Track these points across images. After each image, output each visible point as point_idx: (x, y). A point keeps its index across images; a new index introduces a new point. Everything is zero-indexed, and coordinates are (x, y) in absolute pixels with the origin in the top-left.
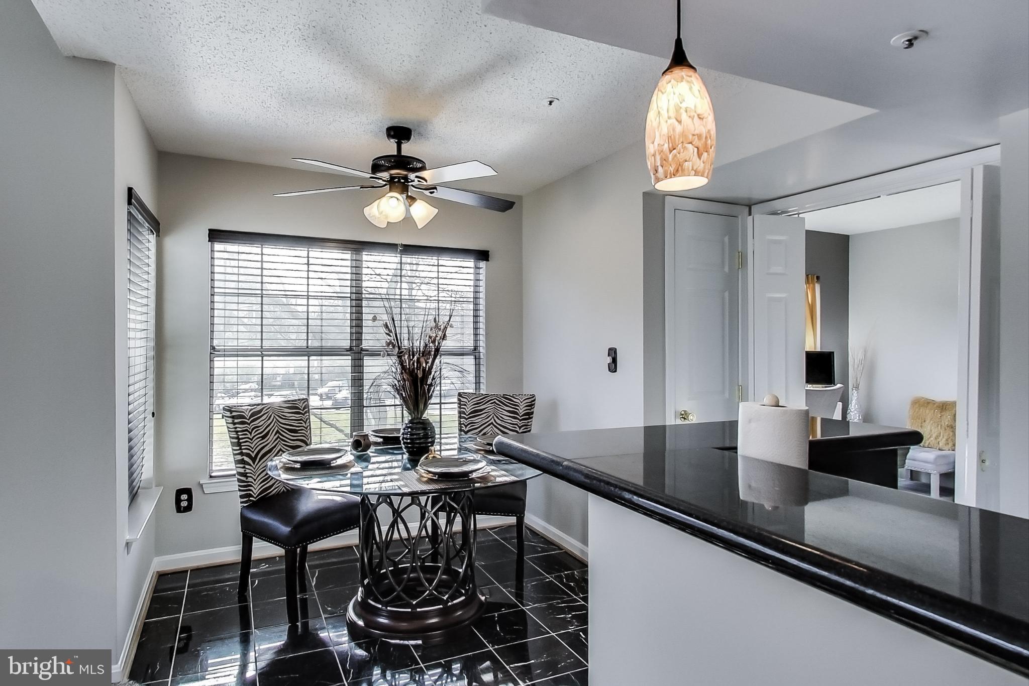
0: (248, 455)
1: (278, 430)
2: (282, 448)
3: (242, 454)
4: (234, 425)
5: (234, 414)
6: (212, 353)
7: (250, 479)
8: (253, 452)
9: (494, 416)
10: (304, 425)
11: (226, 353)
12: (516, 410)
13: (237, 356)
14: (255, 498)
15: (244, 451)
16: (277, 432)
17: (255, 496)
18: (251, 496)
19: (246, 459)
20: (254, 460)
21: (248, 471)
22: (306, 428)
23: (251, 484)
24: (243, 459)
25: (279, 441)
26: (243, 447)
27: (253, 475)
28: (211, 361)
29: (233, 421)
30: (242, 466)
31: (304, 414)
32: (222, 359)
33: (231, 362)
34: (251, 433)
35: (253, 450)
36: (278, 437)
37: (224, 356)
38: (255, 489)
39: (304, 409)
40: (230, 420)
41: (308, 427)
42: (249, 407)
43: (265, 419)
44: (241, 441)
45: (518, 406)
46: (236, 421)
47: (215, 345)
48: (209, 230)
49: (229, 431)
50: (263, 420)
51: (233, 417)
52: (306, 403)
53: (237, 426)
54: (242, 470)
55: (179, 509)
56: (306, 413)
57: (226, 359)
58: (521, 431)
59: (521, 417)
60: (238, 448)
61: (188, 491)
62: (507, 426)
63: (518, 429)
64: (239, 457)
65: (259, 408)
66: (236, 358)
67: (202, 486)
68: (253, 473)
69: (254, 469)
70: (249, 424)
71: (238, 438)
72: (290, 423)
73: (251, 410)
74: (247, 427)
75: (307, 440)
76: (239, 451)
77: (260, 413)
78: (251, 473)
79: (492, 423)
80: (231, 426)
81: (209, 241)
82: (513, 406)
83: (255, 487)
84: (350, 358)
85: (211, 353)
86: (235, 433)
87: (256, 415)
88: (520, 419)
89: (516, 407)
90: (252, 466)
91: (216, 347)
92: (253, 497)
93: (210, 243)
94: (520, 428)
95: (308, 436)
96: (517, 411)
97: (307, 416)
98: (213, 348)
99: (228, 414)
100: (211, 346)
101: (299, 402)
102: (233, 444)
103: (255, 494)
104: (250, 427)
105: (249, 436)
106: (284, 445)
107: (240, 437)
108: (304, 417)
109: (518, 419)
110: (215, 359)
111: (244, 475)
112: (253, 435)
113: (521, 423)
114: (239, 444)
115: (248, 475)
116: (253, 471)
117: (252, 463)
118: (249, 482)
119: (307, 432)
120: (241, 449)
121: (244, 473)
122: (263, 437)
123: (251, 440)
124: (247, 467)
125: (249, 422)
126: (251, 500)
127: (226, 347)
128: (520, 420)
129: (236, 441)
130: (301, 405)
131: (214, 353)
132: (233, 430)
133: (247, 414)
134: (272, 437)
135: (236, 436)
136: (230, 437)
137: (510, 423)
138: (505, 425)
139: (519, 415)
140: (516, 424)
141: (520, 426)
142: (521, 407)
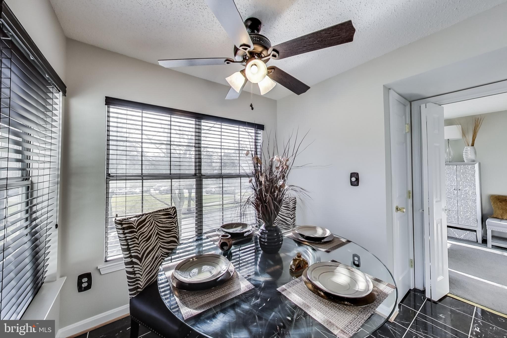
0: (136, 257)
1: (157, 232)
2: (161, 245)
3: (131, 257)
4: (124, 235)
5: (124, 226)
6: (108, 178)
7: (138, 275)
8: (140, 254)
10: (174, 225)
11: (117, 178)
12: (288, 206)
13: (126, 180)
14: (142, 289)
15: (133, 254)
16: (158, 233)
17: (142, 287)
18: (138, 288)
19: (135, 260)
20: (140, 260)
21: (136, 269)
22: (176, 227)
23: (138, 278)
24: (132, 261)
25: (159, 240)
26: (132, 252)
27: (140, 271)
28: (107, 183)
29: (124, 232)
30: (131, 266)
31: (174, 218)
32: (115, 182)
33: (121, 184)
34: (138, 239)
35: (140, 253)
36: (158, 237)
37: (117, 180)
38: (142, 282)
39: (174, 214)
40: (121, 231)
41: (177, 226)
42: (136, 219)
43: (148, 226)
44: (130, 247)
46: (126, 231)
47: (110, 173)
48: (106, 97)
49: (120, 240)
50: (147, 227)
51: (123, 229)
52: (175, 210)
53: (127, 235)
54: (131, 270)
55: (81, 289)
56: (175, 217)
57: (118, 181)
58: (292, 217)
59: (291, 209)
60: (128, 253)
61: (88, 276)
62: (284, 215)
63: (290, 216)
64: (129, 260)
65: (144, 217)
66: (125, 181)
67: (99, 269)
68: (140, 270)
69: (141, 266)
70: (136, 232)
71: (128, 245)
72: (165, 226)
73: (138, 220)
74: (135, 235)
75: (177, 236)
76: (129, 255)
77: (144, 222)
78: (139, 271)
80: (122, 236)
81: (106, 104)
82: (286, 204)
83: (142, 280)
84: (195, 180)
85: (106, 178)
86: (125, 241)
87: (141, 223)
88: (291, 210)
90: (139, 265)
91: (110, 174)
92: (140, 288)
93: (107, 106)
94: (291, 215)
95: (177, 233)
97: (176, 219)
98: (109, 175)
99: (120, 226)
100: (107, 173)
101: (170, 210)
102: (124, 250)
103: (142, 286)
104: (137, 235)
105: (137, 241)
106: (162, 242)
107: (130, 243)
108: (174, 220)
109: (290, 211)
110: (110, 182)
111: (134, 273)
112: (140, 240)
113: (291, 213)
114: (128, 250)
115: (136, 272)
116: (140, 269)
117: (139, 263)
118: (136, 277)
119: (176, 230)
120: (130, 253)
121: (133, 271)
122: (147, 240)
123: (139, 244)
124: (135, 266)
125: (136, 230)
126: (138, 292)
127: (117, 174)
129: (126, 247)
130: (172, 212)
131: (109, 178)
132: (124, 239)
133: (135, 225)
134: (154, 238)
135: (126, 243)
136: (121, 245)
137: (286, 213)
138: (283, 214)
139: (290, 209)
140: (289, 214)
141: (291, 214)
142: (291, 204)
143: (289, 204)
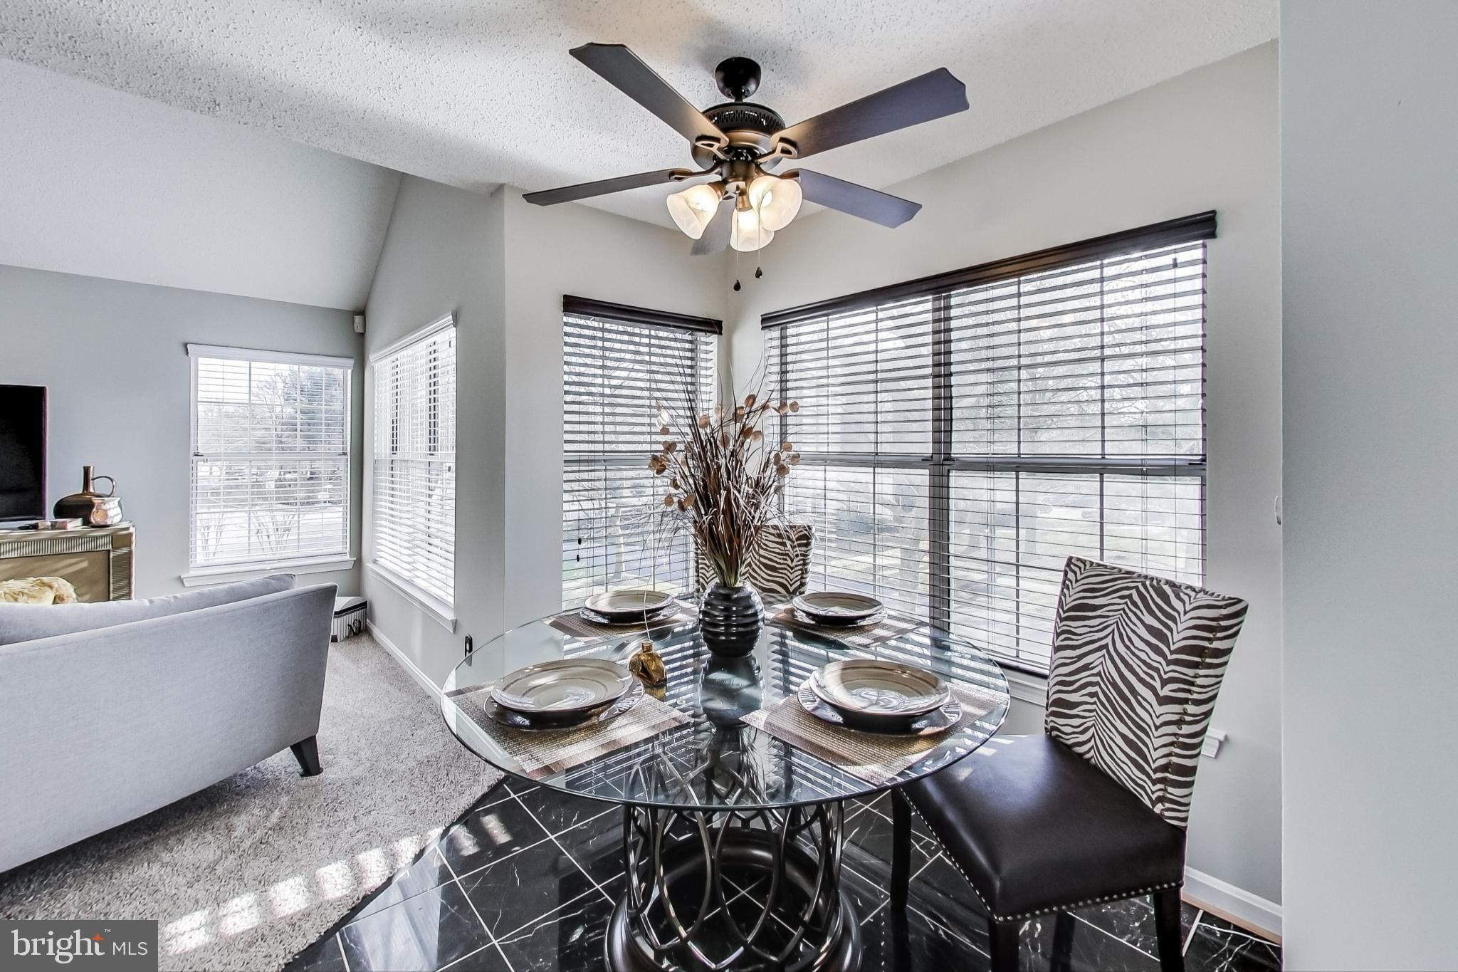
9: (1116, 632)
12: (1165, 631)
45: (1174, 620)
58: (1164, 692)
59: (1172, 653)
62: (1137, 666)
63: (1157, 685)
79: (1106, 646)
82: (1163, 618)
84: (927, 472)
88: (1170, 657)
89: (1170, 623)
94: (1164, 683)
96: (1169, 634)
109: (1166, 657)
113: (1169, 671)
128: (1169, 663)
137: (1144, 662)
138: (1130, 662)
139: (1169, 647)
140: (1157, 670)
141: (1165, 677)
142: (1181, 627)
143: (1175, 622)
